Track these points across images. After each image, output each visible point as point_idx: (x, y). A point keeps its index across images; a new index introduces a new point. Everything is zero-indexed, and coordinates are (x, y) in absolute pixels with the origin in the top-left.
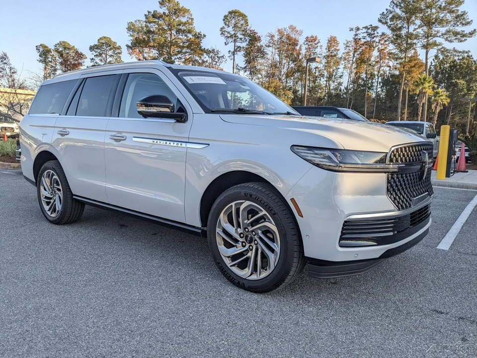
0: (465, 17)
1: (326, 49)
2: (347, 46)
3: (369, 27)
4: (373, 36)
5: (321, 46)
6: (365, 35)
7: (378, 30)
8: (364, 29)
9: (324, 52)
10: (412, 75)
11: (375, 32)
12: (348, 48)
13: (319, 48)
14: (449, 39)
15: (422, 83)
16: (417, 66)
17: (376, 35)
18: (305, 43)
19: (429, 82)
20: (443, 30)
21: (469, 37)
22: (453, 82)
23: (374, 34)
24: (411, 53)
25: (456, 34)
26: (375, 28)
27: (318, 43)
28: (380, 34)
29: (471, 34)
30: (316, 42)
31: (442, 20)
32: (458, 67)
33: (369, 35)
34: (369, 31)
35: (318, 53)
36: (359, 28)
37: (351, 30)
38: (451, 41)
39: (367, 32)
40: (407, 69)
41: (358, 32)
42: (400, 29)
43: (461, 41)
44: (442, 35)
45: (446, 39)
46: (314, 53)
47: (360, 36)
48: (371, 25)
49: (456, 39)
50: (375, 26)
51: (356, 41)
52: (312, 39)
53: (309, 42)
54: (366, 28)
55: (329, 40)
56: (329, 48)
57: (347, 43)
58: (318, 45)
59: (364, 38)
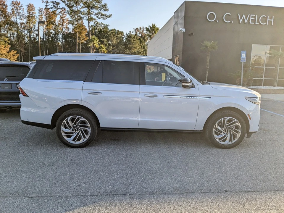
0: (106, 7)
1: (27, 11)
2: (40, 12)
3: (54, 2)
4: (57, 8)
5: (23, 9)
6: (52, 6)
7: (60, 5)
8: (51, 3)
9: (26, 14)
10: (82, 34)
11: (58, 6)
12: (41, 13)
13: (22, 10)
14: (99, 17)
15: (93, 41)
16: (83, 30)
17: (58, 7)
18: (12, 5)
19: (97, 40)
20: (96, 12)
21: (109, 18)
22: (102, 40)
23: (57, 7)
24: (79, 22)
25: (102, 15)
26: (58, 4)
27: (21, 7)
28: (61, 7)
29: (110, 16)
30: (19, 6)
31: (96, 6)
32: (103, 32)
33: (55, 7)
34: (55, 5)
35: (22, 13)
36: (48, 2)
37: (43, 2)
38: (99, 18)
39: (53, 5)
40: (79, 31)
41: (47, 4)
42: (72, 7)
43: (104, 19)
44: (96, 14)
45: (97, 17)
46: (19, 13)
47: (49, 7)
48: (55, 1)
49: (102, 17)
50: (58, 2)
51: (47, 9)
52: (16, 3)
53: (15, 5)
54: (52, 2)
55: (28, 6)
56: (29, 11)
57: (40, 9)
58: (21, 8)
59: (52, 9)
